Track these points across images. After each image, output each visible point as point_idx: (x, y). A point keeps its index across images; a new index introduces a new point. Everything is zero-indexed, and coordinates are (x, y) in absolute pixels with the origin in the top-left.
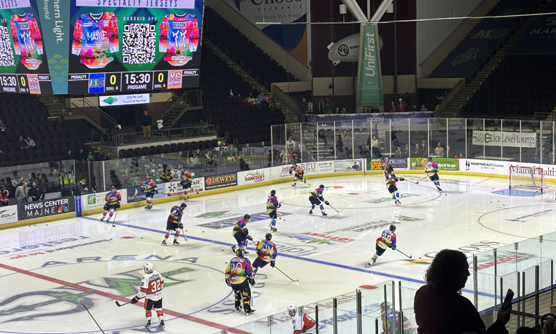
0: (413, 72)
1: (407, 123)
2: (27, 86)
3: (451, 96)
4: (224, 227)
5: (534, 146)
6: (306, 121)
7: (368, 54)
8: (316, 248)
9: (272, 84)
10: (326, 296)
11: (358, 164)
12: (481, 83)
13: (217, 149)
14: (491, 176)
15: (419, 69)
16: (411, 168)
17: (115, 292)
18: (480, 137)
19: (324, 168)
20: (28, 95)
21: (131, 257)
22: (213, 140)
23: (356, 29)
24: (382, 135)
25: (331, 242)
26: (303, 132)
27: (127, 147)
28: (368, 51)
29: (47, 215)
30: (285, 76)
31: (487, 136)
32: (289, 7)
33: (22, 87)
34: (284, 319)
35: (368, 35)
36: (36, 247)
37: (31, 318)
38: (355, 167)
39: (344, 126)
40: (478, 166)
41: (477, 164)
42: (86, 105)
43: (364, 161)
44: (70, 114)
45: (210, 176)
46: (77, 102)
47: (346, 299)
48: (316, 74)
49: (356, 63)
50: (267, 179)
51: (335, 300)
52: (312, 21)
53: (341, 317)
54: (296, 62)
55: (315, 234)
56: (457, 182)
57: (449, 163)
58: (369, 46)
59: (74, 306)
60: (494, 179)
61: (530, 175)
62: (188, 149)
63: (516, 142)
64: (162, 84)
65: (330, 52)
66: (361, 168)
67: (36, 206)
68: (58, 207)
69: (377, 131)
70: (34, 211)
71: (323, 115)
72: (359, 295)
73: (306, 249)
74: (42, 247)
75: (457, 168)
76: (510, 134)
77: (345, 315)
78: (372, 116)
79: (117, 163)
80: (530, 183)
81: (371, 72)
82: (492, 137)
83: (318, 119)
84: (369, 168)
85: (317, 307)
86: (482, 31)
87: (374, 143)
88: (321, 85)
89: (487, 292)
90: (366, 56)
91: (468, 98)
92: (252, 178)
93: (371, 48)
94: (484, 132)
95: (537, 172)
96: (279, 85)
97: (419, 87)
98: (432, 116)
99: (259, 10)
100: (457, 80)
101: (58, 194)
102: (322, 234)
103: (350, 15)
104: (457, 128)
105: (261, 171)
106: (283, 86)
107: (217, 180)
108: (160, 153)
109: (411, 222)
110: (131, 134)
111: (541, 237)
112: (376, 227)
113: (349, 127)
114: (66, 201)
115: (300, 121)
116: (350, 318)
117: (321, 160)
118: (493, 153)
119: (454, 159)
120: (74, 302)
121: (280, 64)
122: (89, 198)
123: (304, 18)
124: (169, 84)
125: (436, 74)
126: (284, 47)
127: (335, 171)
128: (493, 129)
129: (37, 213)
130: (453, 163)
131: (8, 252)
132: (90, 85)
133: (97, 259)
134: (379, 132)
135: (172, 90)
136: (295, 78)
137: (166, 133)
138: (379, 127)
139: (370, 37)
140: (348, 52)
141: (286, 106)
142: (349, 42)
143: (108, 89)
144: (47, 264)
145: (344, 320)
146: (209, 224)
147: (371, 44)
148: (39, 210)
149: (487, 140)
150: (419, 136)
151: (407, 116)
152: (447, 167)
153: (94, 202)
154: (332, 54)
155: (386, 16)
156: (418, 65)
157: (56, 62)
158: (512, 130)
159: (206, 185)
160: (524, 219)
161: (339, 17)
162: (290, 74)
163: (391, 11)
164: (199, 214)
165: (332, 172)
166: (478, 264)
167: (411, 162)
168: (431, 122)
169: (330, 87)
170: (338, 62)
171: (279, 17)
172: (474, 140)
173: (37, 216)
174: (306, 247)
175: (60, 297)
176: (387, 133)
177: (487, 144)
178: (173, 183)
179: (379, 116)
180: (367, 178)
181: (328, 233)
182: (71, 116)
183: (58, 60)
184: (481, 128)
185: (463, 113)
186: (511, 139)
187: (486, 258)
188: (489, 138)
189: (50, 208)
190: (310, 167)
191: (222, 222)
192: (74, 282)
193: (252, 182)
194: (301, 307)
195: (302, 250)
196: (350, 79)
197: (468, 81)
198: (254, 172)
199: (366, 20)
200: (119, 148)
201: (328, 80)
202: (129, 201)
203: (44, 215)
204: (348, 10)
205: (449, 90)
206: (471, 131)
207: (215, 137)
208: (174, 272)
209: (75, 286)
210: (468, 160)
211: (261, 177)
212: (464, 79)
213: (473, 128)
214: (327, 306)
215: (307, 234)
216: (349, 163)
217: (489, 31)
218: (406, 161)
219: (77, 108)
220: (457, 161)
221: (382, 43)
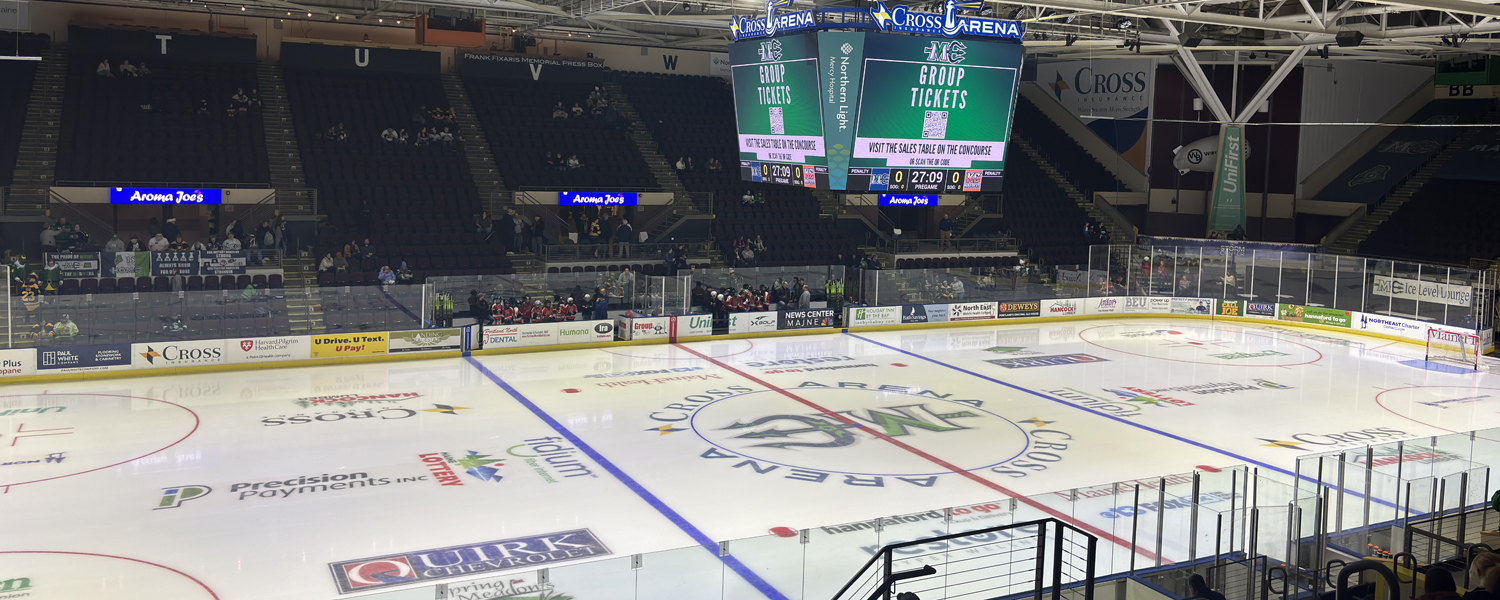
0: (1291, 190)
1: (1278, 258)
2: (802, 178)
3: (1344, 227)
4: (1019, 366)
5: (1467, 304)
6: (1138, 243)
7: (1229, 163)
8: (1139, 409)
9: (1095, 193)
10: (1152, 473)
11: (1205, 304)
12: (1391, 212)
13: (1018, 268)
14: (1398, 340)
15: (1299, 188)
16: (1280, 317)
17: (880, 429)
18: (1385, 284)
19: (1157, 306)
20: (802, 189)
21: (903, 390)
22: (1013, 257)
23: (1215, 130)
24: (1241, 270)
25: (1160, 402)
26: (1132, 257)
27: (905, 257)
28: (1229, 160)
29: (810, 326)
30: (1113, 184)
31: (1396, 285)
32: (1125, 98)
33: (796, 179)
34: (1091, 495)
35: (1230, 138)
36: (795, 362)
37: (782, 445)
38: (1200, 308)
39: (1188, 254)
40: (1378, 324)
41: (1379, 321)
42: (864, 204)
43: (1214, 302)
44: (845, 212)
45: (1005, 301)
46: (853, 199)
47: (1177, 480)
48: (1155, 184)
49: (1211, 174)
50: (1079, 312)
51: (1163, 482)
52: (1154, 118)
53: (1169, 503)
54: (1131, 170)
55: (1140, 391)
56: (1346, 343)
57: (1336, 315)
58: (1231, 153)
59: (831, 439)
60: (1402, 344)
61: (1458, 345)
62: (981, 265)
63: (1440, 296)
64: (956, 185)
65: (1176, 158)
66: (1208, 312)
67: (798, 315)
68: (821, 319)
69: (1233, 262)
70: (795, 320)
71: (1161, 238)
72: (1197, 479)
73: (1126, 408)
74: (800, 364)
75: (1348, 324)
76: (1432, 285)
77: (1174, 501)
78: (1229, 244)
79: (893, 274)
80: (1459, 355)
81: (1232, 187)
82: (1404, 287)
83: (1154, 242)
84: (1219, 311)
85: (1137, 486)
86: (1397, 143)
87: (1228, 279)
88: (1161, 200)
89: (1384, 499)
90: (1226, 165)
91: (1370, 231)
92: (1060, 310)
93: (1235, 157)
94: (1391, 279)
95: (1470, 341)
96: (1104, 194)
97: (1297, 211)
98: (1314, 250)
99: (1086, 100)
100: (1356, 206)
101: (824, 304)
102: (1148, 391)
103: (1207, 112)
104: (1352, 270)
105: (1072, 301)
106: (1111, 197)
107: (1014, 307)
108: (945, 267)
109: (1274, 390)
110: (911, 241)
111: (1473, 433)
112: (1224, 390)
113: (1197, 256)
114: (832, 313)
115: (1129, 243)
116: (1180, 506)
117: (1153, 295)
118: (1404, 308)
119: (1343, 312)
120: (832, 434)
121: (1108, 169)
122: (858, 311)
123: (1144, 113)
124: (965, 185)
125: (1325, 195)
126: (1114, 147)
127: (1173, 310)
128: (1405, 275)
129: (798, 323)
130: (1342, 316)
131: (763, 365)
132: (872, 182)
133: (862, 386)
134: (1237, 266)
135: (966, 192)
136: (1126, 187)
137: (954, 244)
138: (1237, 259)
139: (1234, 142)
140: (1201, 159)
141: (1112, 221)
142: (1204, 146)
143: (892, 186)
144: (805, 384)
145: (1172, 507)
146: (1000, 361)
147: (1234, 151)
148: (801, 320)
149: (1396, 290)
150: (1294, 278)
151: (1278, 248)
152: (1332, 321)
153: (863, 318)
154: (1178, 160)
155: (1258, 116)
156: (1298, 182)
157: (836, 152)
158: (1434, 279)
159: (999, 312)
160: (1445, 405)
161: (1194, 114)
162: (1120, 181)
163: (1265, 109)
164: (988, 347)
165: (1168, 311)
166: (1374, 458)
167: (1280, 310)
168: (1313, 258)
169: (1174, 202)
170: (1186, 171)
171: (1112, 109)
172: (1375, 288)
173: (798, 327)
174: (1128, 406)
175: (817, 426)
176: (1249, 268)
177: (1395, 296)
178: (958, 305)
179: (1239, 245)
180: (1217, 324)
181: (1158, 391)
182: (844, 215)
183: (838, 150)
184: (1387, 273)
185: (1361, 251)
186: (1433, 292)
187: (1386, 452)
188: (1399, 288)
189: (813, 319)
190: (1138, 302)
191: (1018, 360)
192: (834, 410)
193: (1060, 314)
194: (1116, 484)
195: (1121, 409)
196: (1200, 194)
197: (1371, 209)
198: (1064, 301)
199: (1229, 120)
200: (898, 257)
201: (1171, 193)
202: (903, 321)
203: (806, 326)
204: (1205, 106)
205: (1341, 219)
206: (1372, 276)
207: (1015, 254)
208: (953, 415)
209: (835, 415)
210: (1365, 314)
211: (1072, 309)
212: (1366, 205)
213: (1375, 272)
214: (1150, 486)
215: (1129, 389)
216: (1191, 303)
217: (1409, 144)
218: (1273, 308)
219: (853, 205)
220: (1350, 315)
221: (1248, 150)
